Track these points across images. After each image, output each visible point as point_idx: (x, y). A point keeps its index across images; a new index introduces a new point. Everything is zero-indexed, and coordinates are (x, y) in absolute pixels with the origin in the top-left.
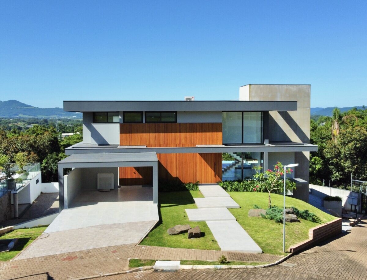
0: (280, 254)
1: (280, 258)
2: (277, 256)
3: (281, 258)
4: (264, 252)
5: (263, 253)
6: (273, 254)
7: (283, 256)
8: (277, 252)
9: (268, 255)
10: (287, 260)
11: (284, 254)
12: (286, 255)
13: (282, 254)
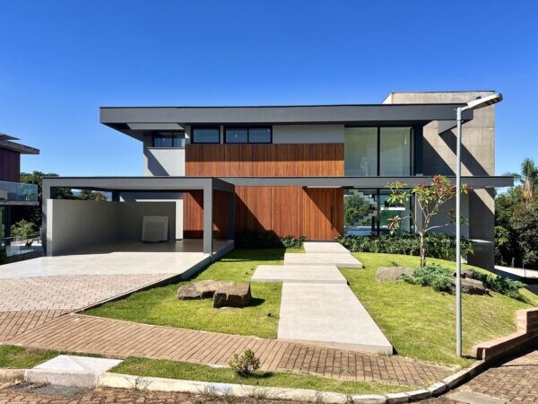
0: (449, 361)
1: (447, 374)
2: (437, 365)
3: (452, 373)
4: (398, 350)
5: (395, 352)
6: (425, 359)
7: (458, 366)
8: (439, 355)
9: (411, 360)
10: (472, 381)
11: (459, 362)
12: (468, 367)
13: (453, 363)
